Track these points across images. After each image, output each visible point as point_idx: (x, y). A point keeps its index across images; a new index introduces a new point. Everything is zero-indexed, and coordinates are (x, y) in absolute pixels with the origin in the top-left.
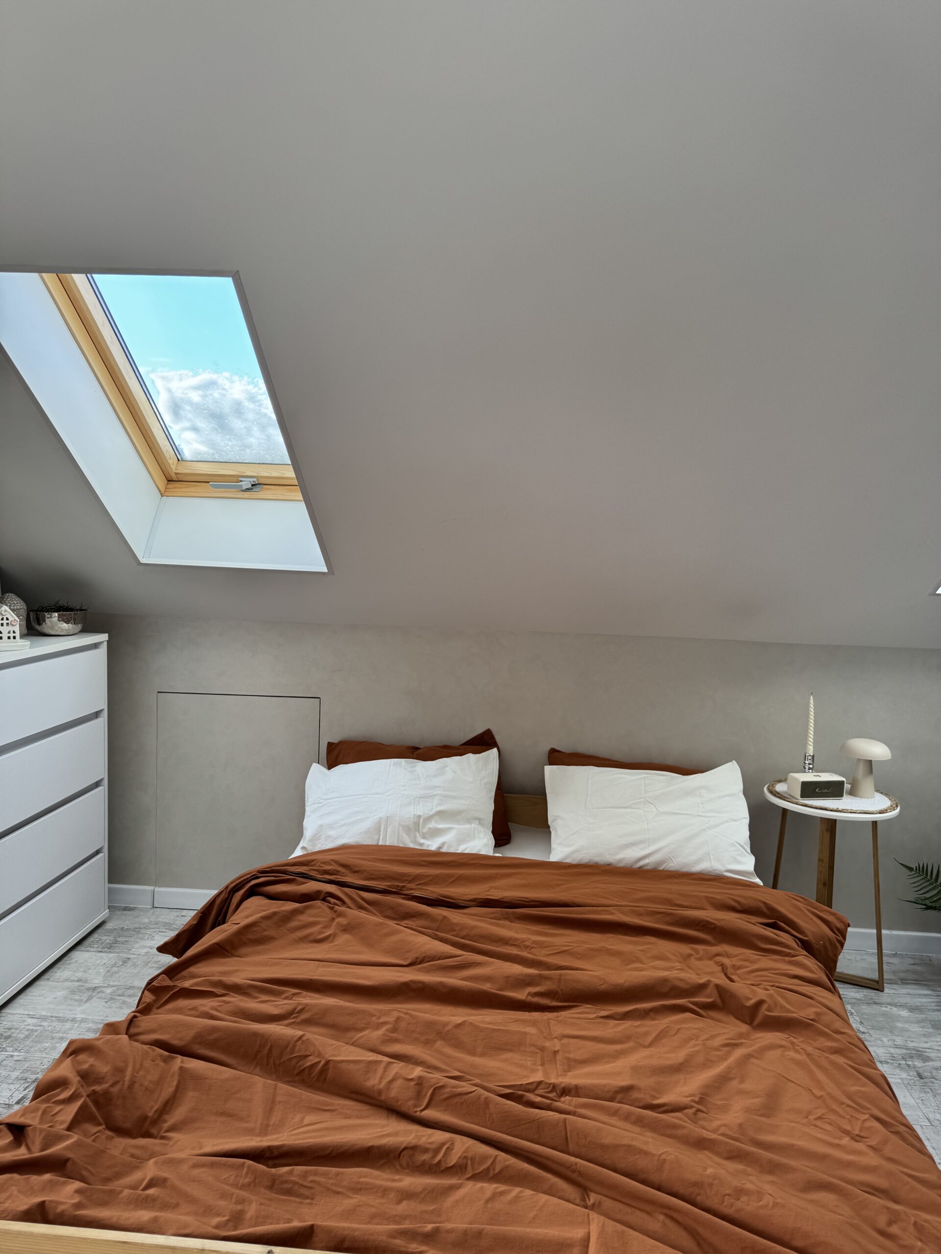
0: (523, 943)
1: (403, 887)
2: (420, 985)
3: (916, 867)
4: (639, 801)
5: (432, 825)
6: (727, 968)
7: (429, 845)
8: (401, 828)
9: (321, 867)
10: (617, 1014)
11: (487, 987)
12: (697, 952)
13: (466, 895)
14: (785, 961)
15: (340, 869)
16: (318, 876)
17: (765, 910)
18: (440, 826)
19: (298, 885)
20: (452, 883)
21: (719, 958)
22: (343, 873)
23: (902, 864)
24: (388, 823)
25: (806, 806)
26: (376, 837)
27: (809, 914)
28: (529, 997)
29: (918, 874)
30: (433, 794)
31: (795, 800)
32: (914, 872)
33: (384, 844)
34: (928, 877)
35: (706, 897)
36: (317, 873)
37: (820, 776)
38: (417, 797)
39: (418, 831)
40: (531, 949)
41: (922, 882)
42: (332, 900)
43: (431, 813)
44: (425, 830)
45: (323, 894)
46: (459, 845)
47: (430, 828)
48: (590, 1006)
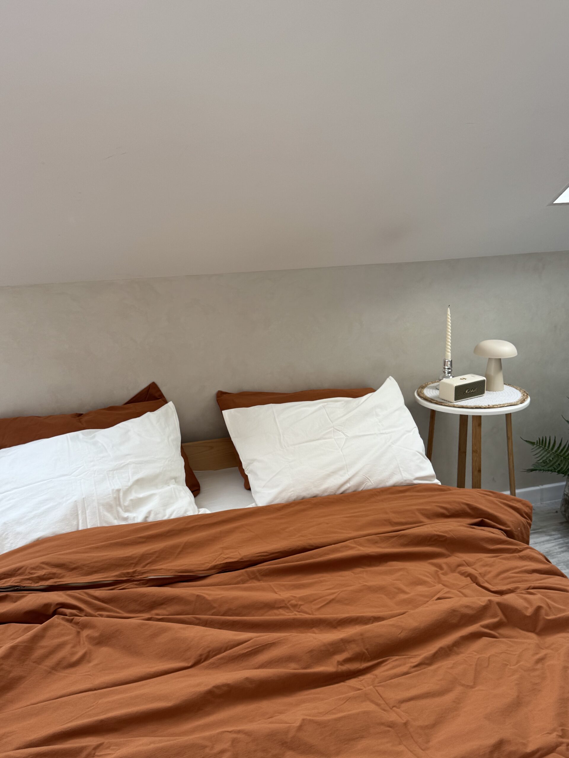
0: (290, 603)
1: (134, 572)
2: (225, 689)
3: (537, 441)
4: (329, 430)
5: (134, 495)
6: (476, 578)
7: (134, 518)
8: (101, 507)
9: (31, 574)
10: (426, 658)
11: (291, 669)
12: (440, 567)
13: (203, 564)
14: (515, 558)
15: (55, 570)
16: (33, 585)
17: (469, 511)
18: (141, 495)
19: (15, 602)
20: (179, 554)
21: (462, 568)
22: (60, 574)
23: (526, 441)
24: (86, 505)
25: (462, 407)
26: (75, 523)
27: (503, 506)
28: (340, 666)
29: (538, 447)
30: (126, 463)
31: (450, 404)
32: (535, 446)
33: (85, 528)
34: (546, 448)
35: (419, 510)
36: (30, 582)
37: (465, 379)
38: (110, 471)
39: (120, 505)
40: (299, 608)
41: (542, 452)
42: (68, 611)
43: (130, 484)
44: (126, 504)
45: (53, 606)
46: (164, 510)
47: (131, 500)
48: (397, 657)
